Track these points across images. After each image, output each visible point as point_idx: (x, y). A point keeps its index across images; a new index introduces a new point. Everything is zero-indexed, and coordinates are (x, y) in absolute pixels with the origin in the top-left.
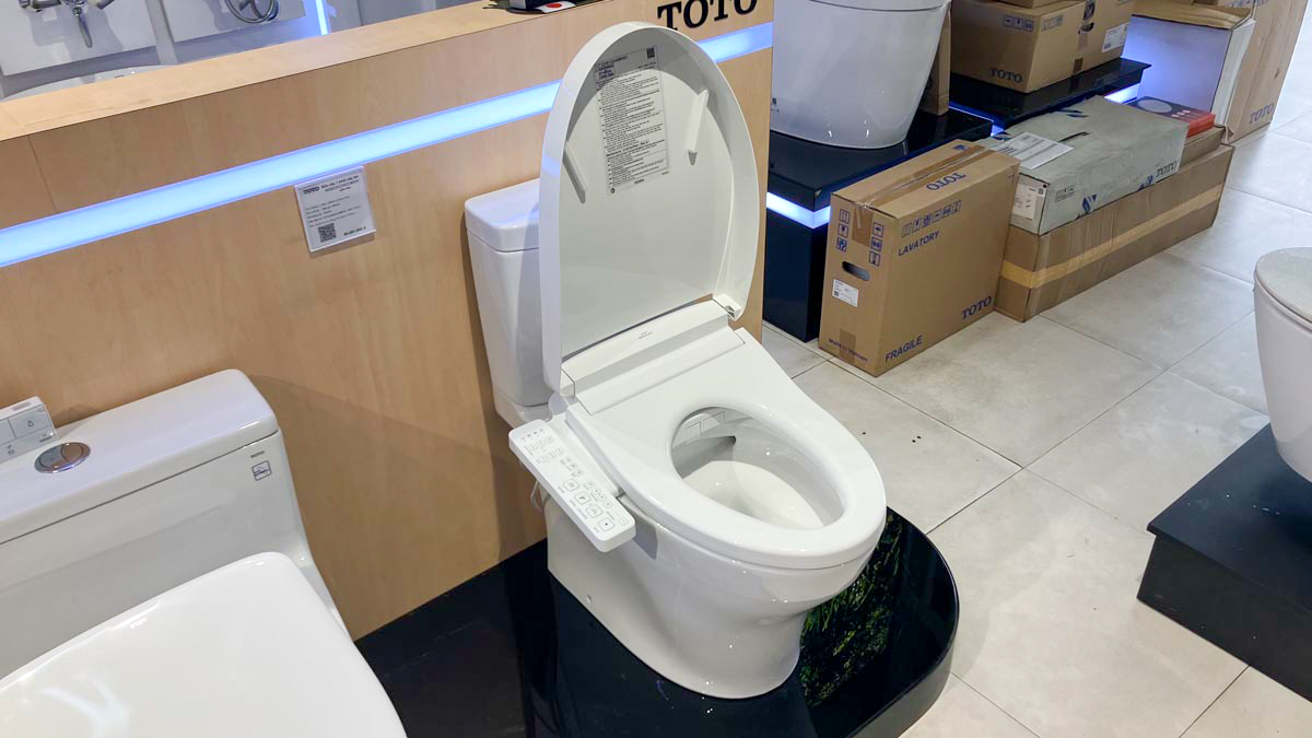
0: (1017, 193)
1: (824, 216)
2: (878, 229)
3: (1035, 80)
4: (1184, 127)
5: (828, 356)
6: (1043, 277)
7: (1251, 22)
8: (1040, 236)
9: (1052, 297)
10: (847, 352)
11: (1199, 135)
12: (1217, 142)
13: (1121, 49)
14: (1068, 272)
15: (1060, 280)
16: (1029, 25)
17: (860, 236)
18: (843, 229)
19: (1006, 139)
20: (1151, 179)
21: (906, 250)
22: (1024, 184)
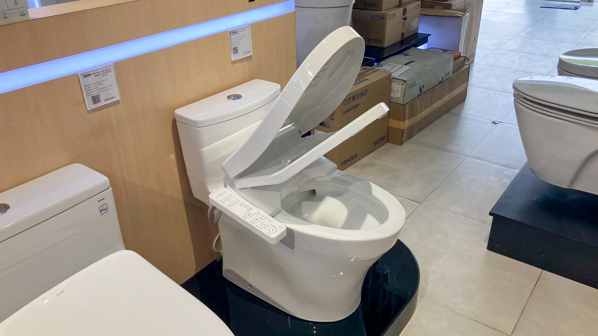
0: (392, 87)
3: (387, 43)
4: (452, 56)
6: (407, 124)
7: (468, 14)
8: (403, 105)
9: (411, 133)
11: (457, 60)
12: (463, 64)
13: (417, 29)
14: (417, 121)
15: (414, 125)
16: (383, 18)
19: (381, 66)
20: (443, 78)
22: (395, 82)
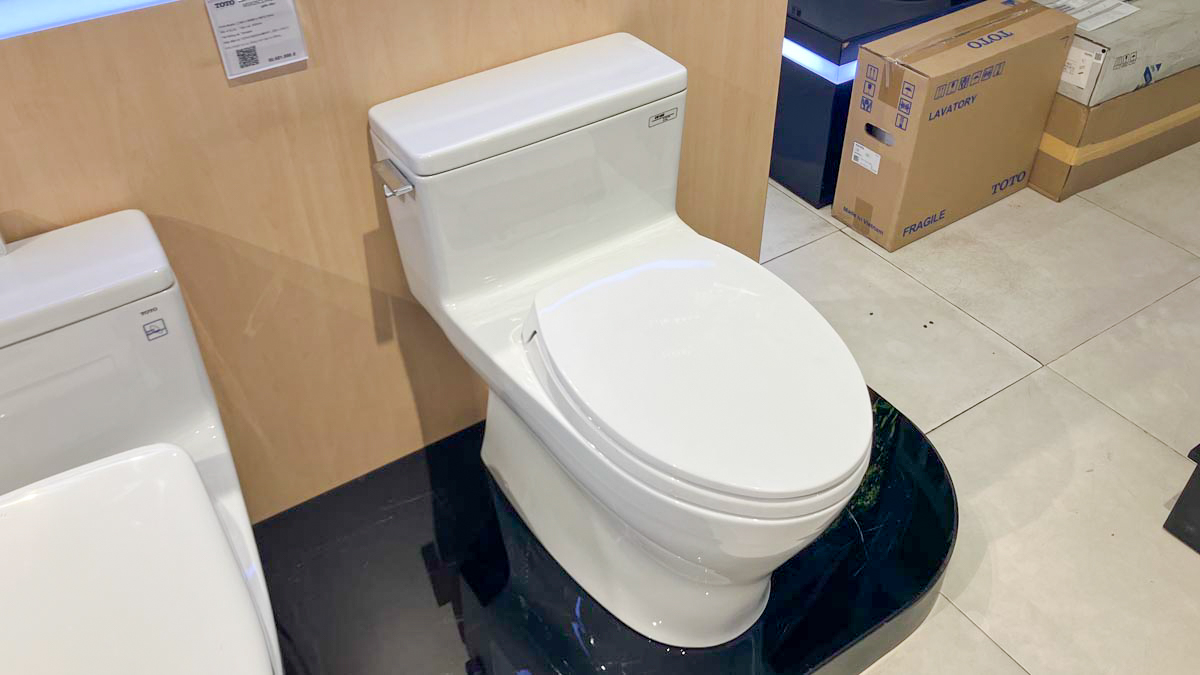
0: (1069, 57)
1: (849, 72)
2: (908, 89)
5: (841, 225)
6: (1088, 154)
8: (1088, 107)
10: (862, 222)
15: (1106, 158)
17: (887, 95)
18: (870, 87)
21: (937, 115)
22: (1080, 47)
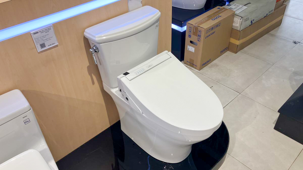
0: (234, 20)
1: (185, 28)
2: (200, 32)
5: (187, 65)
6: (241, 42)
8: (240, 31)
9: (242, 47)
10: (191, 64)
11: (279, 2)
12: (282, 4)
14: (247, 40)
15: (245, 42)
17: (195, 34)
18: (190, 32)
20: (267, 14)
21: (207, 37)
22: (236, 17)
